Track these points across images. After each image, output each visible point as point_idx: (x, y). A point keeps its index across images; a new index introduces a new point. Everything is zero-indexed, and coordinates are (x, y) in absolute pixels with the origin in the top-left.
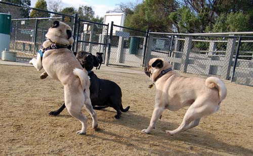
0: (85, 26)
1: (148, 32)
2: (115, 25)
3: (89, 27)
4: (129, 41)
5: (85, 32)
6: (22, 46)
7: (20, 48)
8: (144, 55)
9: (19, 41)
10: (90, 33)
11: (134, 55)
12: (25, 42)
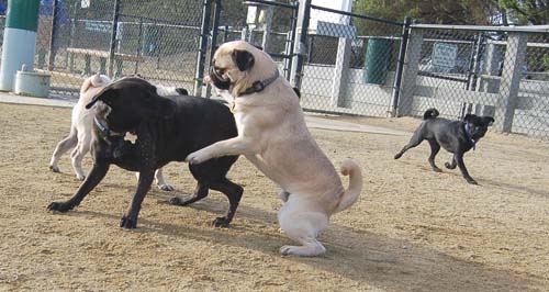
0: (252, 10)
1: (409, 23)
2: (314, 7)
3: (262, 12)
4: (363, 50)
5: (252, 27)
6: (83, 62)
7: (79, 67)
8: (398, 84)
9: (77, 50)
10: (264, 28)
11: (376, 87)
12: (91, 52)
